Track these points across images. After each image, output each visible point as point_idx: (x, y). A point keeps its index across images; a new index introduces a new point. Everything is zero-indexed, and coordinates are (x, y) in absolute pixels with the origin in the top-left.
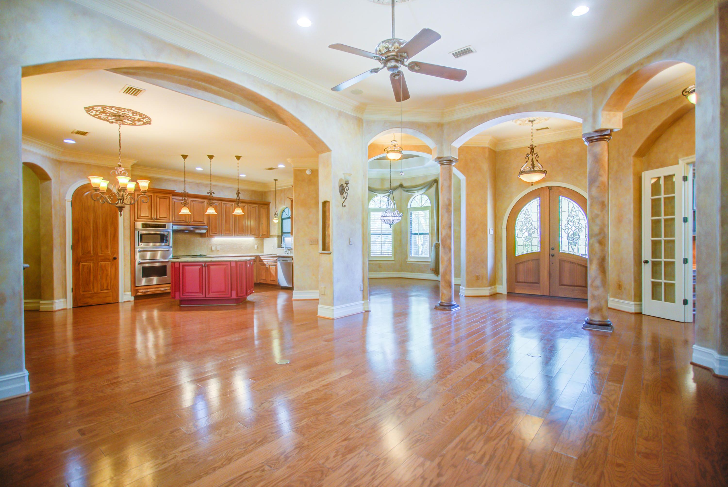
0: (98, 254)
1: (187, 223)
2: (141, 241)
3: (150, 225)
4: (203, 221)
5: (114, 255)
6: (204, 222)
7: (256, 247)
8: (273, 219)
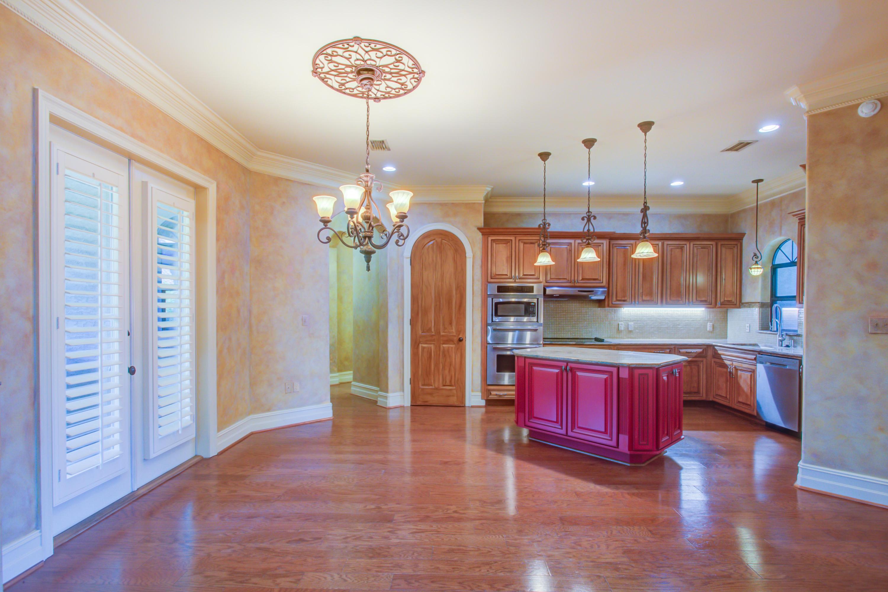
0: (440, 333)
1: (571, 282)
2: (496, 315)
3: (510, 287)
4: (599, 278)
5: (459, 335)
6: (600, 280)
7: (709, 327)
8: (751, 268)
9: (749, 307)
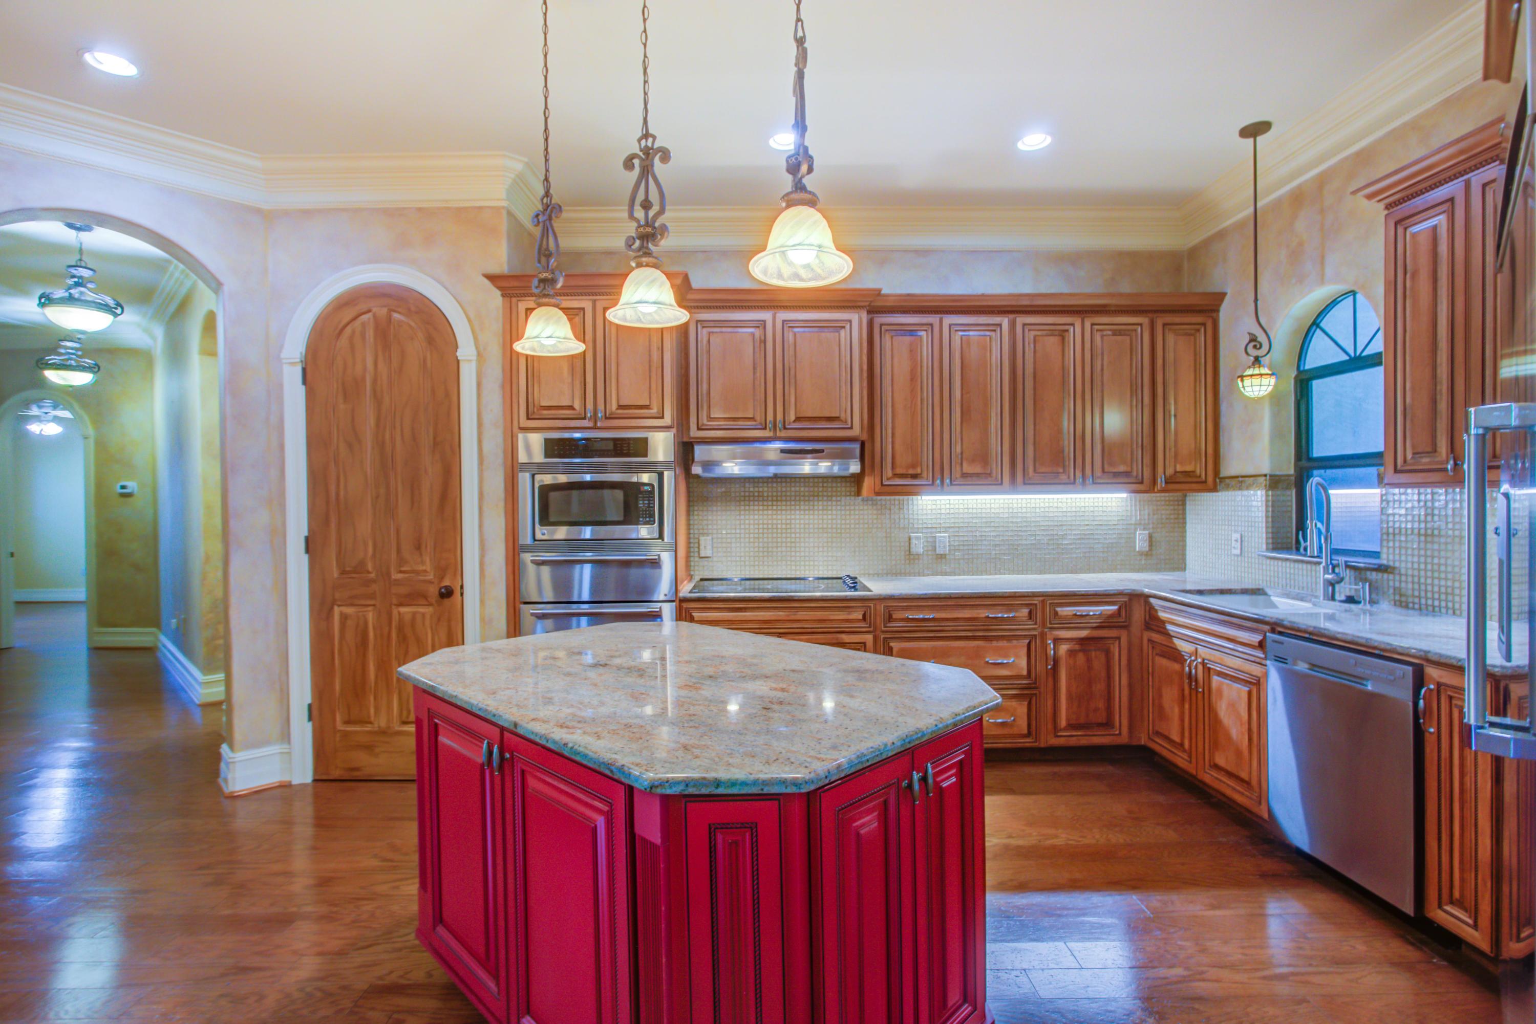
0: (389, 574)
2: (546, 521)
4: (842, 416)
5: (442, 579)
6: (846, 422)
7: (1140, 541)
8: (1242, 377)
9: (1240, 489)
